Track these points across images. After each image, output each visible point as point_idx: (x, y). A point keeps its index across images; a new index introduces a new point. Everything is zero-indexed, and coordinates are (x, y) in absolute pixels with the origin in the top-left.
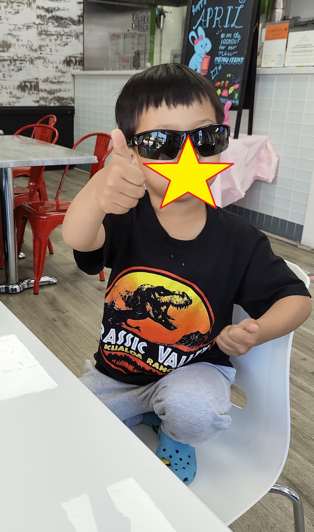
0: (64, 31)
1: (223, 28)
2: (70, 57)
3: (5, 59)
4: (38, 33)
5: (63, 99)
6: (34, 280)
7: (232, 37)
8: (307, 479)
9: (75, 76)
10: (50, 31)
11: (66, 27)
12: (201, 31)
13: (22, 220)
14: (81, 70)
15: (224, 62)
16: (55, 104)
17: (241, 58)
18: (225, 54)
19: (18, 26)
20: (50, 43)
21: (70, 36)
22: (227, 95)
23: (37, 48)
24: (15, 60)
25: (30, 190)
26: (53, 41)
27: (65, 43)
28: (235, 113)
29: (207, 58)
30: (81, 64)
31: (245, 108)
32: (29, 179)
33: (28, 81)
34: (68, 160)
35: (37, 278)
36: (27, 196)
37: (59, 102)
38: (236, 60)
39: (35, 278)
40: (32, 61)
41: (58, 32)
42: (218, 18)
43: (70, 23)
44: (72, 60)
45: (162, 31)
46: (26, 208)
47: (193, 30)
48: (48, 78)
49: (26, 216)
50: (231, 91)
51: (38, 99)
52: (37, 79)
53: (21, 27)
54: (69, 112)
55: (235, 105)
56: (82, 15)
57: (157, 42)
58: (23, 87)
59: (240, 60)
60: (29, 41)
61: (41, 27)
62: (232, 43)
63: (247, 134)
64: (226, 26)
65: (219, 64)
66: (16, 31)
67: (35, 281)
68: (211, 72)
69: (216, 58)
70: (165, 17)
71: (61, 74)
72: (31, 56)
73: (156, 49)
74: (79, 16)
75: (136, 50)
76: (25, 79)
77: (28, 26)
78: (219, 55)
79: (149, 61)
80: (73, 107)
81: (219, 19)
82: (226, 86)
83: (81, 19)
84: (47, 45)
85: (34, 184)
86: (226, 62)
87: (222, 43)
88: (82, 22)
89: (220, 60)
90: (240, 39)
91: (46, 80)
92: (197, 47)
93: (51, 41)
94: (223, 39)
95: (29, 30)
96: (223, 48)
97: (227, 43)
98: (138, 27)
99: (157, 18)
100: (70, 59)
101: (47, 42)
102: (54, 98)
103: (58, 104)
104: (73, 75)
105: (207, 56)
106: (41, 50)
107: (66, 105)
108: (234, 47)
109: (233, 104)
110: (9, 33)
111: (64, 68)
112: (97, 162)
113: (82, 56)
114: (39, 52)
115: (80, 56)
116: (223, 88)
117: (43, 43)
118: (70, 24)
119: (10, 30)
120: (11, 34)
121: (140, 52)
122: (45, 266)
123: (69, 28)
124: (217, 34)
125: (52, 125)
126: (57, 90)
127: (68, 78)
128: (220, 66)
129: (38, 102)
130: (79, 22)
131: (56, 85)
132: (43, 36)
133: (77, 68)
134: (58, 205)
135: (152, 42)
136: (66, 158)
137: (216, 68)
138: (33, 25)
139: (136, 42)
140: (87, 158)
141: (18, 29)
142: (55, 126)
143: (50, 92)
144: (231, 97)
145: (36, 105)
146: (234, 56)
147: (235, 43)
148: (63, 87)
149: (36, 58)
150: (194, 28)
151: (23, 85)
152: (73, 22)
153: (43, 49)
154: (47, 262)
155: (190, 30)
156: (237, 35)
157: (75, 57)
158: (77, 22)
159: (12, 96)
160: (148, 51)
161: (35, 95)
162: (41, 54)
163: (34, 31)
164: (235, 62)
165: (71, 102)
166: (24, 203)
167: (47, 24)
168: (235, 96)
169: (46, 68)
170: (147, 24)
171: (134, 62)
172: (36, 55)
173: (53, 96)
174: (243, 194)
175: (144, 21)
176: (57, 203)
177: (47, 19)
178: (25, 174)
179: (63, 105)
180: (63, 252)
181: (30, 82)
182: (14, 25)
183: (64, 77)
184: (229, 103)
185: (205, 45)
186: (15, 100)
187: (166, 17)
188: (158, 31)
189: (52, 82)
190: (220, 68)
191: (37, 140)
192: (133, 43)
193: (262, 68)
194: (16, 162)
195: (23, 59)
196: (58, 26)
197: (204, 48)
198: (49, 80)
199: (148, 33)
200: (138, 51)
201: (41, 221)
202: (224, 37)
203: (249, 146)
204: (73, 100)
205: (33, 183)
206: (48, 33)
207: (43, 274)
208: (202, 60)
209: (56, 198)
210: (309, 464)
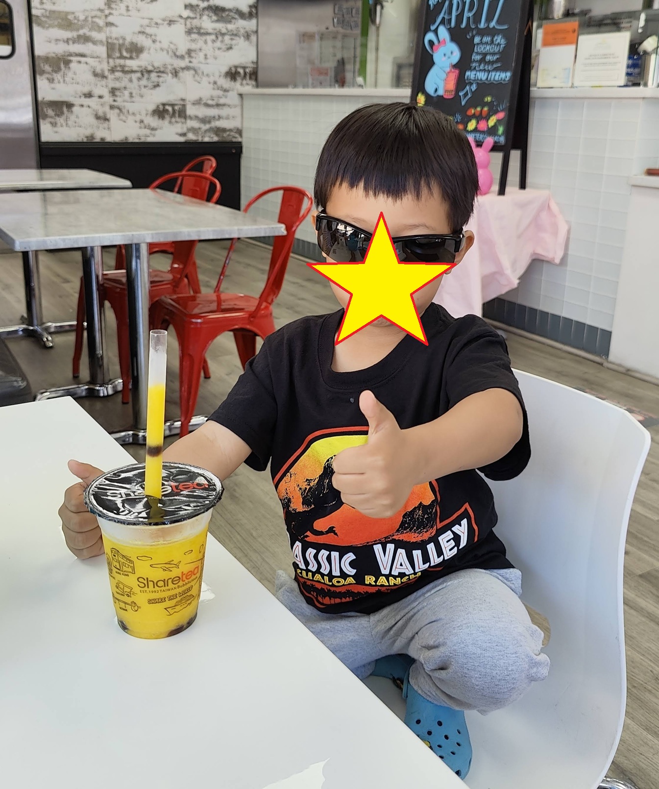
0: (227, 29)
1: (477, 27)
2: (236, 67)
3: (134, 70)
4: (186, 32)
5: (224, 130)
6: (179, 423)
7: (492, 42)
8: (643, 760)
9: (244, 96)
10: (205, 29)
11: (230, 22)
12: (443, 32)
13: (162, 324)
14: (253, 86)
15: (479, 79)
16: (212, 138)
17: (506, 73)
18: (481, 68)
19: (155, 20)
20: (204, 47)
21: (236, 35)
22: (486, 129)
23: (184, 53)
24: (149, 72)
25: (174, 276)
26: (209, 43)
27: (229, 46)
28: (499, 157)
29: (453, 72)
30: (253, 77)
31: (515, 147)
32: (171, 256)
33: (170, 103)
34: (238, 230)
35: (186, 419)
36: (169, 286)
37: (217, 135)
38: (499, 76)
39: (183, 419)
40: (175, 73)
41: (218, 30)
42: (469, 14)
43: (236, 16)
44: (239, 73)
45: (378, 28)
46: (166, 304)
47: (430, 30)
48: (201, 99)
49: (167, 317)
50: (492, 122)
51: (185, 130)
52: (183, 100)
53: (159, 21)
54: (234, 151)
55: (499, 144)
56: (255, 5)
57: (371, 44)
58: (160, 112)
59: (506, 76)
60: (171, 43)
61: (191, 22)
62: (492, 51)
63: (517, 188)
64: (482, 25)
65: (472, 81)
66: (152, 28)
67: (181, 424)
68: (461, 94)
69: (468, 73)
70: (382, 7)
71: (220, 93)
72: (175, 66)
73: (371, 56)
74: (250, 7)
75: (339, 56)
76: (164, 100)
77: (170, 21)
78: (472, 68)
79: (360, 75)
80: (240, 143)
81: (471, 15)
82: (484, 114)
83: (254, 10)
84: (200, 49)
85: (181, 266)
86: (484, 78)
87: (475, 50)
88: (254, 15)
89: (474, 76)
90: (504, 46)
91: (198, 102)
92: (437, 57)
93: (206, 42)
94: (478, 44)
95: (172, 26)
96: (478, 57)
97: (484, 51)
98: (342, 22)
99: (370, 10)
100: (236, 70)
101: (200, 44)
102: (211, 130)
103: (215, 139)
104: (241, 95)
105: (453, 70)
106: (190, 56)
107: (229, 139)
108: (495, 57)
109: (495, 142)
110: (140, 31)
111: (226, 83)
112: (285, 233)
113: (255, 66)
114: (187, 60)
115: (252, 65)
116: (479, 118)
117: (193, 46)
118: (235, 19)
119: (142, 26)
120: (143, 33)
121: (346, 60)
122: (198, 399)
123: (235, 24)
124: (468, 37)
125: (210, 172)
126: (214, 117)
127: (232, 98)
128: (474, 84)
129: (184, 135)
130: (251, 15)
131: (214, 109)
132: (194, 36)
133: (247, 84)
134: (219, 301)
135: (364, 46)
136: (236, 228)
137: (468, 87)
138: (179, 19)
139: (339, 44)
140: (269, 228)
141: (155, 26)
142: (213, 175)
143: (204, 120)
144: (492, 131)
145: (182, 139)
146: (496, 69)
147: (497, 51)
148: (224, 112)
149: (183, 69)
150: (433, 28)
151: (162, 109)
152: (241, 15)
153: (193, 54)
154: (201, 391)
155: (427, 30)
156: (499, 39)
157: (244, 68)
158: (247, 15)
159: (142, 125)
160: (358, 60)
161: (179, 125)
162: (190, 62)
163: (179, 28)
164: (496, 78)
165: (237, 135)
166: (165, 297)
167: (200, 18)
168: (498, 130)
169: (198, 84)
170: (356, 19)
171: (336, 76)
172: (182, 63)
173: (207, 126)
174: (515, 282)
175: (351, 15)
176: (218, 297)
177: (200, 11)
178: (164, 248)
179: (224, 139)
180: (227, 375)
181: (173, 105)
182: (148, 19)
183: (226, 97)
184: (489, 141)
185: (450, 53)
186: (148, 132)
187: (384, 8)
188: (372, 29)
189: (207, 105)
190: (474, 87)
191: (187, 198)
192: (334, 47)
193: (539, 88)
194: (157, 234)
195: (162, 69)
196: (217, 21)
197: (449, 58)
198: (203, 103)
199: (358, 31)
200: (343, 59)
201: (192, 326)
202: (480, 42)
203: (523, 206)
204: (240, 132)
205: (178, 264)
206: (202, 31)
207: (195, 413)
208: (446, 75)
209: (217, 289)
210: (645, 733)
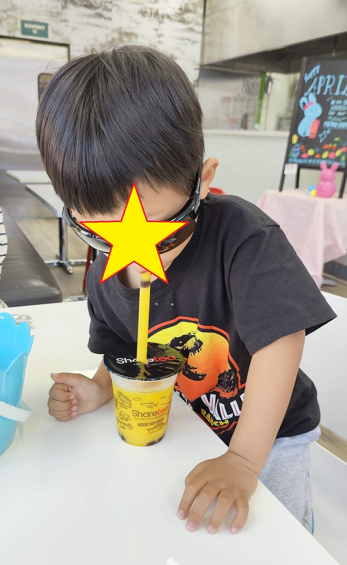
1: (333, 95)
7: (342, 104)
15: (332, 126)
18: (334, 120)
22: (334, 158)
29: (317, 122)
42: (329, 86)
45: (269, 96)
50: (338, 153)
55: (342, 167)
56: (197, 80)
57: (264, 105)
62: (342, 109)
64: (337, 93)
65: (327, 128)
68: (320, 136)
69: (325, 123)
70: (272, 83)
73: (263, 112)
75: (244, 112)
78: (328, 120)
79: (256, 123)
82: (334, 148)
86: (335, 126)
87: (331, 109)
89: (329, 125)
92: (307, 112)
96: (333, 113)
97: (337, 110)
98: (248, 91)
99: (265, 84)
108: (344, 114)
116: (331, 150)
124: (327, 101)
128: (329, 130)
135: (260, 106)
137: (324, 132)
139: (245, 104)
144: (338, 159)
146: (344, 121)
147: (345, 109)
150: (306, 94)
156: (346, 102)
160: (256, 114)
164: (343, 126)
168: (341, 159)
170: (256, 90)
171: (242, 124)
174: (344, 252)
175: (253, 87)
184: (336, 165)
185: (315, 110)
188: (265, 96)
192: (242, 106)
197: (315, 113)
199: (257, 97)
200: (247, 114)
202: (335, 104)
208: (312, 124)
